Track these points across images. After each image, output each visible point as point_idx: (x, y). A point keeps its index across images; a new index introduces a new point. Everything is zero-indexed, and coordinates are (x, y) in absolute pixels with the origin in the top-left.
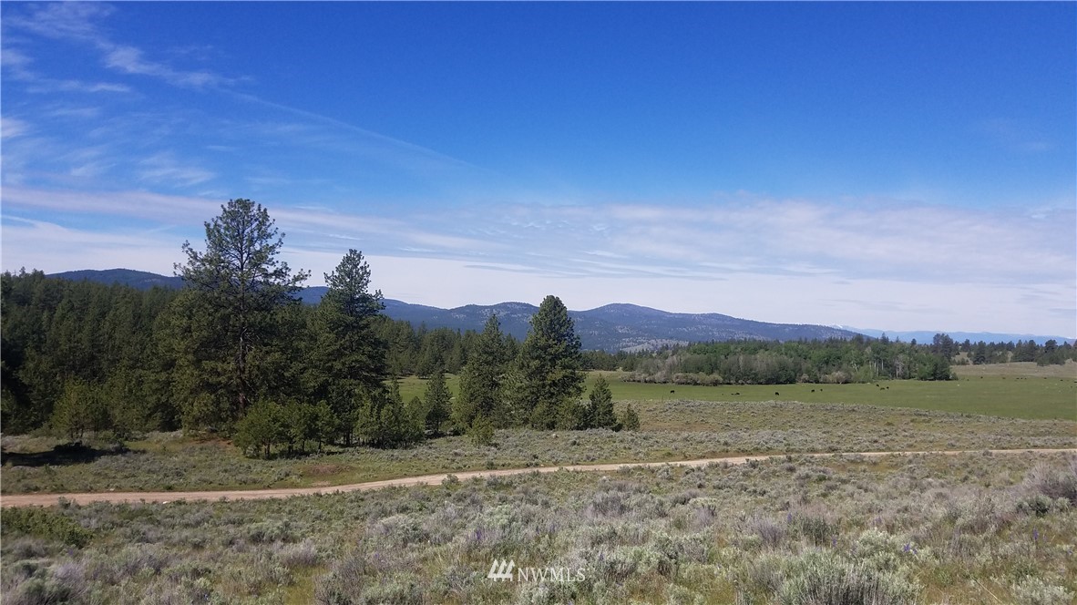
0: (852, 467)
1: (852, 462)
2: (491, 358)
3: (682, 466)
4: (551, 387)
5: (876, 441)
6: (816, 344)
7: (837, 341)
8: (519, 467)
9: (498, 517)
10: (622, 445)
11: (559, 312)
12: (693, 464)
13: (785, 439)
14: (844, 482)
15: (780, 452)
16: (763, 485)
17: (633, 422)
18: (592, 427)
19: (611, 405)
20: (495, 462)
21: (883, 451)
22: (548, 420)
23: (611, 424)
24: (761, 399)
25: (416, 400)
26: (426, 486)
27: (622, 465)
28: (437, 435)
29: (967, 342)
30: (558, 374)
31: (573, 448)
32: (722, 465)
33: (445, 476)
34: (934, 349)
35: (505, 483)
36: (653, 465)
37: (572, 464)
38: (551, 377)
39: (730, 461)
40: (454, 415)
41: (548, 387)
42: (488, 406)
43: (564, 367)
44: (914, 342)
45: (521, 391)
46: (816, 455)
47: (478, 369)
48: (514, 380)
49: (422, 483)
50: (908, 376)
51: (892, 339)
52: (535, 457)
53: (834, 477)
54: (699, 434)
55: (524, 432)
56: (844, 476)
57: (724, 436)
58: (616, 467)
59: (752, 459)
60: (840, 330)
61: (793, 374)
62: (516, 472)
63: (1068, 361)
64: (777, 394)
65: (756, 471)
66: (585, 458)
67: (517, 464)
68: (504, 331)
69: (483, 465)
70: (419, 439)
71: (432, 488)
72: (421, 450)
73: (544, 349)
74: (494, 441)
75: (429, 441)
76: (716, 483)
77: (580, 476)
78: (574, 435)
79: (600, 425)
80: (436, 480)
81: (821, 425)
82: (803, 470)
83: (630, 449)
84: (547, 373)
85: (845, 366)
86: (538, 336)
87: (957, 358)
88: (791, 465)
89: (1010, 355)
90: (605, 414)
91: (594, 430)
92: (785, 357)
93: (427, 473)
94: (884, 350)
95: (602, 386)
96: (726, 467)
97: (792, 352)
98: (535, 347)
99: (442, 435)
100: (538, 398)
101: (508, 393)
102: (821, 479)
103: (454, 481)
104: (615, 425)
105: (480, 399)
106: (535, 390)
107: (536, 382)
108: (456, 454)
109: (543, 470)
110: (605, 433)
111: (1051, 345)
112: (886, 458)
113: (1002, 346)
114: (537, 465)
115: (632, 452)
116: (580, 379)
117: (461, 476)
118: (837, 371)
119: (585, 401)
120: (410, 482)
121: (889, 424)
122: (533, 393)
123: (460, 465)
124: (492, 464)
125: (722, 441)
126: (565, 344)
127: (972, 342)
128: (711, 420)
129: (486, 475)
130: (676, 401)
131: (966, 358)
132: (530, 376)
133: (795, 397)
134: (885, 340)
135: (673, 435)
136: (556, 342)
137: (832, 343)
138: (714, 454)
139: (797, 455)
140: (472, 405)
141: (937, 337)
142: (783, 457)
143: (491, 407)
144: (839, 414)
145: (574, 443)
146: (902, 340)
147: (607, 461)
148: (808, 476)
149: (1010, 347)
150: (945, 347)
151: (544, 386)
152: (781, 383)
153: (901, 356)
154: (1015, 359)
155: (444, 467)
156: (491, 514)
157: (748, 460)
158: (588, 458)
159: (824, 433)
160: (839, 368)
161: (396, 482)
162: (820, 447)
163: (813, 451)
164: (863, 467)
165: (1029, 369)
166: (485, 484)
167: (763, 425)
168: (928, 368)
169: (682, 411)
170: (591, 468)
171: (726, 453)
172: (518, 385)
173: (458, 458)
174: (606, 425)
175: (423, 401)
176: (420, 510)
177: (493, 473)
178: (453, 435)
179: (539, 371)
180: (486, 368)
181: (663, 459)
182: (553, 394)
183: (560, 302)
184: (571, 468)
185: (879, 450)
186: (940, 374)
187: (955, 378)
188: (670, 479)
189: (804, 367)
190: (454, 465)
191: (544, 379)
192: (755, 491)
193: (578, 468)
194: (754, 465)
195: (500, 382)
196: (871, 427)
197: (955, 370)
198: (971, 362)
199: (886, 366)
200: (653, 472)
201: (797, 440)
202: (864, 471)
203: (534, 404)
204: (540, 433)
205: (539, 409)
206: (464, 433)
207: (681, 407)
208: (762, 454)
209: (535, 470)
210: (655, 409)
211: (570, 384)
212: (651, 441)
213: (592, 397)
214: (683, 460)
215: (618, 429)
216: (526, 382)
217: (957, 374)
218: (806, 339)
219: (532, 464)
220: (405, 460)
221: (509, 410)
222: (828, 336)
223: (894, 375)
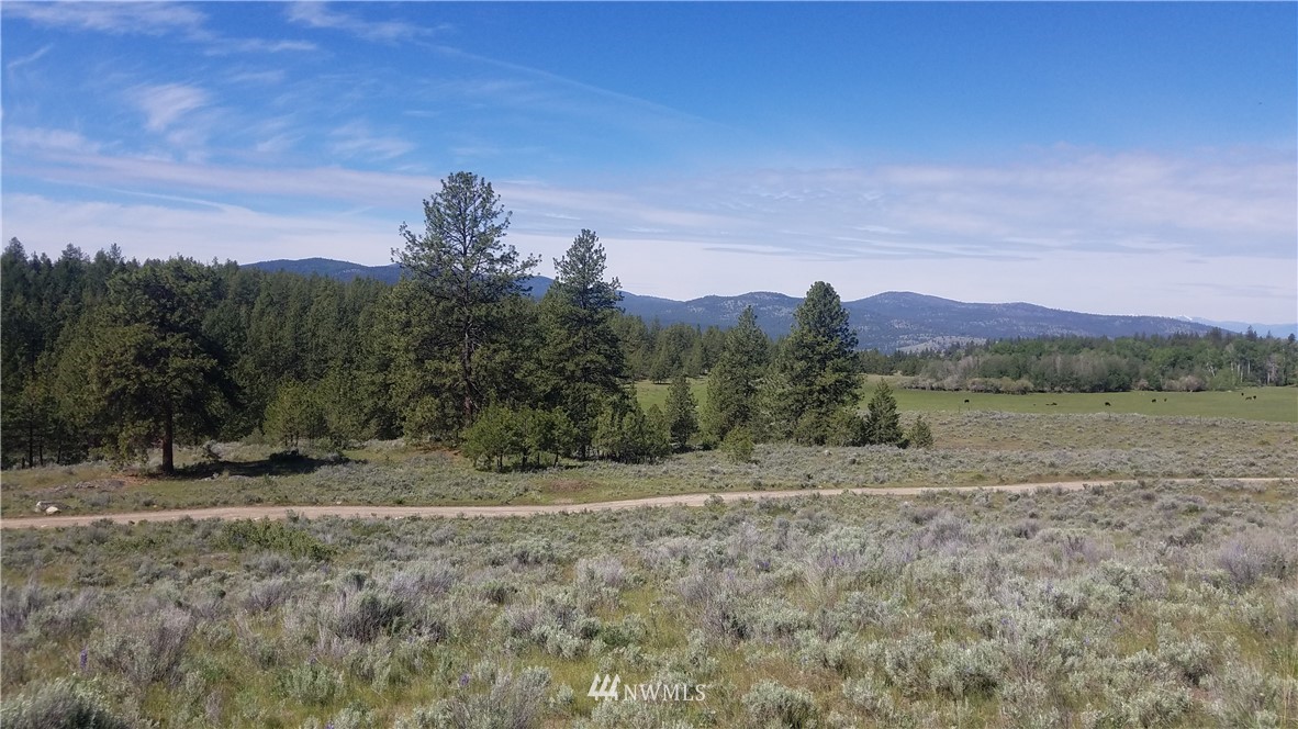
0: (1228, 495)
1: (1228, 489)
2: (746, 358)
3: (999, 492)
4: (820, 394)
5: (1253, 464)
6: (1157, 342)
7: (1185, 337)
8: (792, 488)
10: (916, 465)
11: (831, 303)
12: (1016, 489)
13: (1129, 460)
14: (1225, 514)
15: (1127, 476)
16: (1117, 517)
17: (924, 437)
18: (872, 443)
19: (896, 416)
20: (763, 482)
21: (1266, 476)
22: (818, 433)
23: (894, 440)
24: (1090, 410)
25: (655, 409)
26: (686, 507)
27: (925, 489)
28: (684, 449)
30: (829, 378)
31: (853, 467)
32: (1054, 492)
33: (707, 497)
35: (780, 506)
36: (963, 489)
37: (858, 486)
38: (820, 381)
39: (1067, 486)
40: (701, 425)
41: (816, 394)
42: (743, 414)
43: (836, 370)
44: (1292, 338)
45: (783, 398)
46: (1178, 481)
47: (730, 372)
48: (774, 386)
49: (681, 504)
50: (1283, 382)
51: (1261, 334)
52: (809, 477)
53: (1208, 507)
54: (1014, 454)
55: (789, 447)
56: (1223, 507)
57: (1048, 456)
58: (917, 491)
59: (1092, 484)
60: (1189, 323)
61: (1127, 379)
62: (793, 494)
65: (1101, 499)
66: (872, 478)
67: (790, 484)
68: (763, 327)
69: (749, 485)
70: (664, 453)
71: (694, 509)
72: (668, 465)
73: (811, 347)
74: (753, 458)
75: (675, 456)
76: (1054, 512)
77: (871, 501)
78: (852, 452)
79: (881, 441)
80: (697, 501)
81: (1172, 443)
82: (1167, 498)
83: (927, 469)
84: (815, 377)
85: (1197, 368)
86: (804, 332)
88: (1148, 491)
90: (888, 427)
91: (875, 447)
92: (1117, 358)
93: (683, 492)
94: (1251, 349)
95: (885, 393)
96: (1060, 494)
97: (1127, 352)
98: (800, 345)
99: (689, 449)
100: (804, 407)
101: (766, 400)
102: (1193, 510)
103: (718, 501)
104: (900, 441)
105: (733, 408)
106: (801, 397)
107: (801, 387)
108: (713, 471)
109: (824, 493)
110: (890, 450)
112: (1274, 485)
114: (814, 486)
115: (930, 473)
116: (856, 384)
117: (727, 497)
118: (1187, 375)
119: (863, 411)
120: (666, 502)
121: (1263, 443)
122: (798, 401)
123: (721, 484)
124: (760, 484)
125: (1047, 461)
126: (838, 341)
128: (1024, 437)
129: (756, 496)
130: (979, 412)
132: (795, 380)
133: (1133, 407)
134: (1251, 336)
135: (977, 454)
136: (826, 338)
137: (1179, 339)
138: (1039, 478)
139: (1152, 480)
140: (724, 414)
142: (1135, 482)
143: (746, 418)
144: (1195, 430)
145: (854, 462)
146: (1275, 335)
147: (899, 483)
148: (1174, 506)
151: (811, 393)
152: (1110, 391)
153: (1275, 356)
155: (702, 486)
157: (1085, 486)
158: (876, 479)
159: (1179, 453)
160: (1191, 372)
161: (651, 502)
162: (1179, 470)
163: (1171, 475)
164: (1246, 496)
166: (757, 506)
167: (1095, 441)
169: (985, 425)
170: (883, 492)
171: (1055, 476)
172: (780, 391)
173: (716, 477)
174: (889, 440)
175: (663, 410)
176: (687, 534)
177: (764, 494)
178: (704, 450)
179: (806, 373)
180: (739, 371)
181: (972, 482)
182: (822, 402)
183: (832, 289)
184: (859, 491)
185: (1261, 476)
188: (990, 507)
189: (1142, 371)
190: (714, 484)
191: (812, 384)
192: (1109, 524)
193: (868, 491)
194: (1097, 491)
195: (758, 387)
196: (1239, 446)
199: (1253, 369)
200: (964, 497)
201: (1146, 462)
202: (1247, 501)
203: (799, 413)
204: (808, 449)
205: (807, 419)
206: (716, 448)
207: (985, 420)
208: (1103, 477)
209: (815, 492)
210: (950, 422)
211: (843, 390)
212: (953, 461)
213: (872, 407)
214: (999, 484)
215: (904, 445)
216: (788, 388)
218: (1144, 334)
219: (807, 485)
220: (654, 476)
221: (768, 421)
222: (1173, 331)
223: (1264, 381)
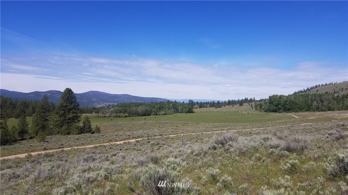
0: (166, 140)
1: (166, 138)
2: (45, 110)
3: (115, 144)
4: (68, 120)
5: (173, 132)
6: (156, 103)
7: (162, 102)
8: (56, 149)
9: (47, 167)
10: (94, 139)
11: (71, 94)
12: (118, 143)
13: (147, 133)
14: (164, 144)
15: (146, 137)
16: (140, 148)
17: (98, 130)
19: (91, 125)
20: (47, 147)
21: (175, 134)
22: (68, 131)
23: (90, 132)
24: (140, 121)
25: (14, 127)
26: (19, 158)
27: (94, 145)
28: (23, 139)
29: (197, 102)
30: (71, 115)
31: (77, 141)
32: (128, 143)
33: (27, 154)
34: (189, 104)
35: (51, 154)
36: (105, 144)
37: (76, 146)
38: (68, 117)
39: (130, 141)
40: (30, 131)
42: (44, 128)
43: (73, 113)
44: (183, 102)
45: (57, 122)
46: (156, 137)
47: (39, 115)
48: (53, 118)
49: (17, 157)
50: (182, 112)
51: (178, 101)
52: (62, 145)
53: (161, 143)
54: (120, 133)
55: (58, 136)
56: (164, 143)
57: (128, 133)
58: (92, 146)
59: (137, 140)
60: (163, 99)
61: (150, 112)
62: (55, 150)
63: (223, 107)
64: (145, 119)
65: (138, 143)
66: (81, 144)
67: (55, 148)
68: (50, 101)
69: (42, 149)
70: (15, 141)
71: (21, 159)
72: (17, 145)
73: (65, 107)
74: (46, 140)
75: (20, 142)
76: (126, 148)
77: (79, 150)
78: (77, 136)
79: (86, 132)
80: (23, 156)
81: (158, 128)
82: (152, 142)
83: (97, 139)
84: (67, 115)
85: (165, 109)
86: (63, 102)
87: (195, 107)
88: (149, 141)
89: (208, 105)
90: (88, 128)
91: (84, 134)
92: (148, 108)
93: (19, 153)
94: (175, 105)
95: (87, 119)
96: (129, 143)
97: (150, 106)
98: (62, 106)
99: (25, 139)
100: (63, 124)
101: (51, 123)
102: (158, 144)
103: (31, 155)
104: (92, 132)
105: (40, 126)
106: (62, 121)
107: (62, 118)
108: (31, 146)
109: (65, 149)
110: (88, 135)
111: (218, 102)
112: (176, 137)
113: (206, 103)
114: (63, 147)
115: (98, 141)
116: (79, 117)
117: (33, 154)
118: (162, 111)
119: (81, 124)
120: (12, 157)
121: (177, 126)
122: (61, 122)
123: (33, 149)
124: (45, 148)
125: (128, 135)
126: (73, 105)
127: (199, 102)
128: (124, 128)
129: (43, 152)
130: (113, 123)
131: (197, 107)
132: (60, 116)
133: (150, 119)
134: (176, 102)
135: (112, 134)
136: (70, 104)
137: (161, 103)
138: (125, 139)
139: (151, 137)
140: (37, 128)
141: (190, 101)
142: (146, 138)
143: (45, 128)
144: (163, 124)
145: (77, 139)
146: (180, 102)
147: (89, 144)
148: (154, 144)
149: (208, 103)
150: (192, 103)
151: (65, 120)
152: (146, 116)
153: (180, 106)
154: (209, 107)
155: (26, 151)
156: (44, 166)
157: (136, 140)
158: (82, 144)
159: (159, 130)
161: (6, 158)
162: (157, 134)
164: (169, 140)
165: (213, 109)
166: (43, 155)
167: (141, 129)
168: (187, 110)
169: (115, 126)
170: (83, 147)
171: (129, 139)
172: (55, 120)
173: (32, 147)
174: (89, 132)
175: (17, 127)
176: (16, 167)
177: (46, 151)
178: (30, 139)
179: (64, 114)
180: (42, 114)
181: (108, 142)
182: (69, 122)
183: (71, 90)
184: (76, 148)
185: (174, 134)
186: (190, 111)
187: (194, 112)
188: (111, 148)
189: (153, 110)
190: (30, 150)
191: (66, 117)
192: (138, 150)
193: (78, 147)
194: (138, 142)
195: (48, 119)
196: (172, 127)
197: (194, 110)
198: (198, 108)
199: (176, 109)
200: (105, 146)
201: (150, 133)
202: (170, 141)
203: (62, 126)
204: (64, 136)
205: (64, 128)
206: (34, 138)
207: (115, 125)
208: (140, 138)
209: (62, 149)
210: (106, 126)
211: (75, 119)
212: (105, 136)
213: (84, 123)
214: (115, 142)
215: (93, 133)
216: (59, 119)
217: (195, 111)
218: (153, 102)
219: (61, 147)
220: (10, 149)
221: (52, 129)
222: (160, 101)
223: (178, 112)
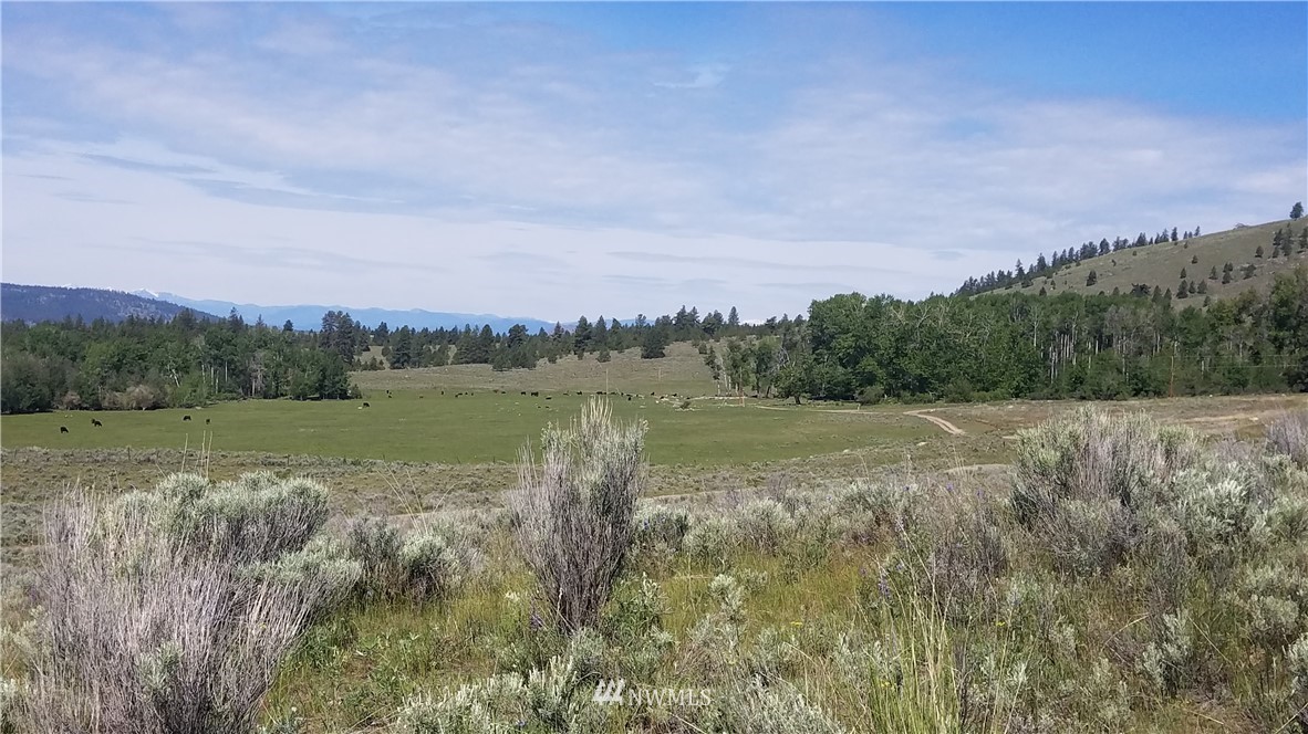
6: (101, 330)
7: (142, 323)
29: (384, 327)
34: (325, 339)
44: (288, 326)
50: (272, 392)
51: (250, 320)
60: (153, 301)
61: (46, 391)
63: (541, 361)
85: (153, 372)
87: (365, 358)
89: (453, 350)
94: (229, 342)
111: (517, 332)
113: (441, 334)
118: (138, 384)
127: (392, 328)
131: (379, 358)
134: (236, 324)
137: (134, 327)
141: (331, 317)
146: (269, 323)
149: (451, 337)
150: (343, 336)
152: (20, 412)
153: (261, 354)
154: (458, 360)
160: (142, 379)
165: (480, 376)
168: (311, 377)
186: (330, 388)
187: (357, 396)
189: (70, 378)
197: (357, 379)
198: (387, 365)
199: (233, 373)
217: (362, 386)
218: (80, 319)
222: (124, 315)
223: (248, 391)
